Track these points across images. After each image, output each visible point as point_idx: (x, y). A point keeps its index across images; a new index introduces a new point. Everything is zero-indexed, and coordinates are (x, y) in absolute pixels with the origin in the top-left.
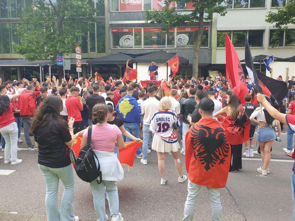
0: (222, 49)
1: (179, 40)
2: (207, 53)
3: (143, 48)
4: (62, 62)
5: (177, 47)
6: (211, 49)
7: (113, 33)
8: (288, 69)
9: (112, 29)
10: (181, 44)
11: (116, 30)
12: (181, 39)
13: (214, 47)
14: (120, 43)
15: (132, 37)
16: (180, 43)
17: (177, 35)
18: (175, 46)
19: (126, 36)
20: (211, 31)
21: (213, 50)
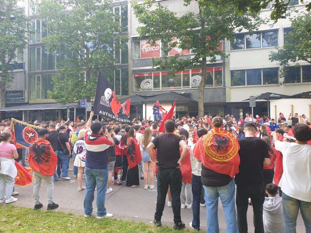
0: (235, 88)
1: (193, 81)
2: (221, 92)
3: (161, 90)
4: (85, 104)
5: (192, 88)
6: (225, 88)
7: (135, 77)
8: (292, 106)
9: (134, 74)
10: (196, 85)
11: (138, 75)
12: (195, 80)
13: (227, 86)
14: (141, 86)
15: (151, 81)
16: (195, 83)
17: (192, 76)
18: (190, 87)
19: (146, 80)
20: (224, 71)
21: (227, 90)
